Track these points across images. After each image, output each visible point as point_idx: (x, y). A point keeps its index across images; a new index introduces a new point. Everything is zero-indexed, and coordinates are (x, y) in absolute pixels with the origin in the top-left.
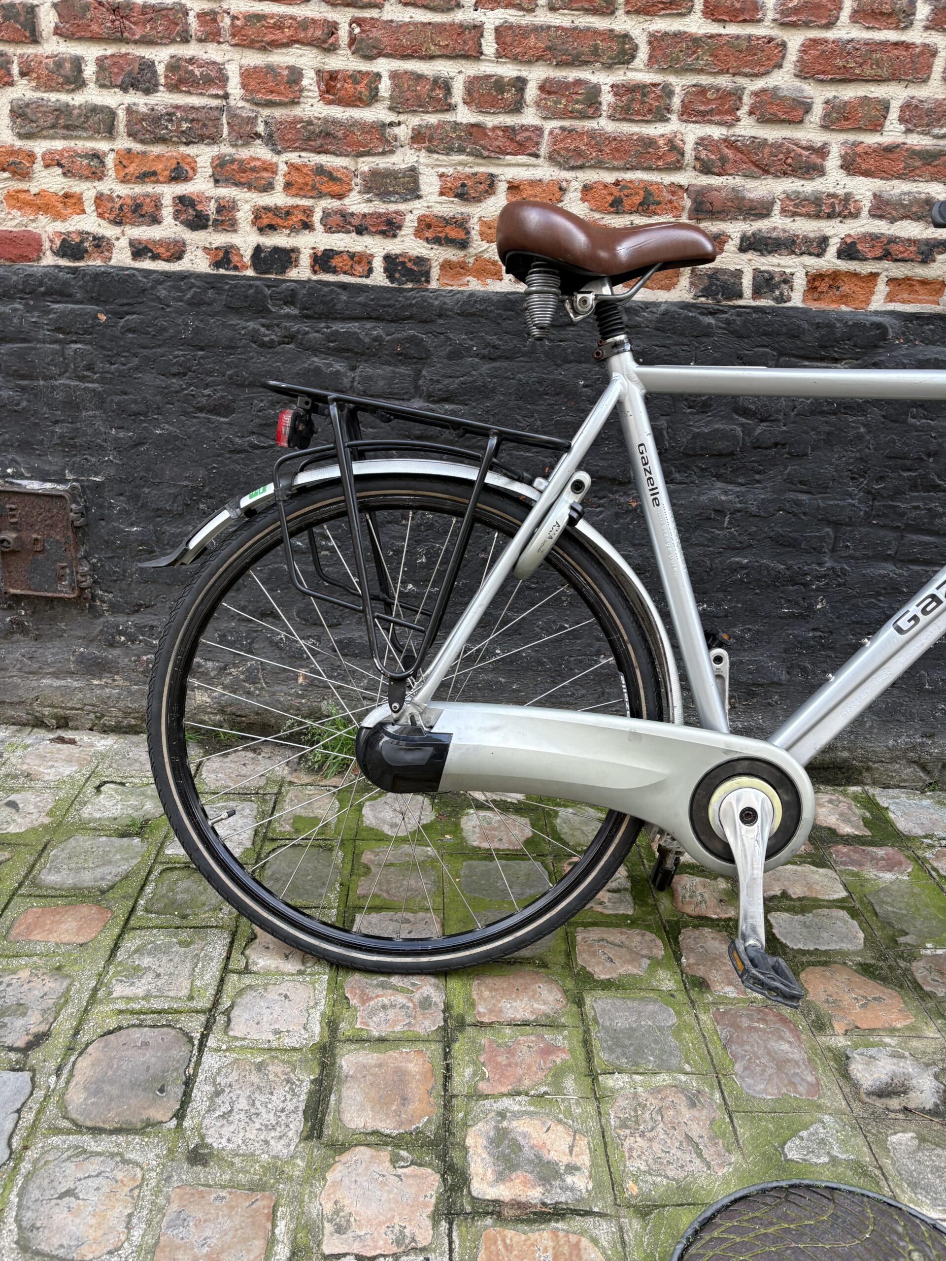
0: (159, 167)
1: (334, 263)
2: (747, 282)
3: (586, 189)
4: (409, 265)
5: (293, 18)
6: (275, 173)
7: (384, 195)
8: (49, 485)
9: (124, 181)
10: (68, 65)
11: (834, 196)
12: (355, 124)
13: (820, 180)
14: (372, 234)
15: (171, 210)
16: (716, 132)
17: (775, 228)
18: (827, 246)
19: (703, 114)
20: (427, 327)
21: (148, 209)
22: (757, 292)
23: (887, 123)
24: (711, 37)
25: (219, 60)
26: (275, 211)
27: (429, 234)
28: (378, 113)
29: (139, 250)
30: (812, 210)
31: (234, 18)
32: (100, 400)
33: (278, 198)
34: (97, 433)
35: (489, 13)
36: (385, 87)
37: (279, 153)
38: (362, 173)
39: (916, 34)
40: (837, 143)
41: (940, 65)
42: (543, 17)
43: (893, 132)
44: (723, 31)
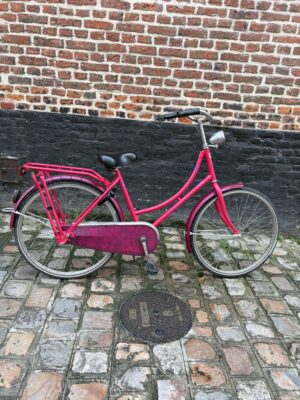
0: (40, 91)
1: (78, 111)
3: (131, 98)
4: (94, 112)
5: (69, 62)
6: (65, 92)
7: (88, 98)
8: (14, 157)
9: (33, 93)
10: (21, 69)
11: (183, 101)
12: (82, 83)
13: (180, 97)
14: (85, 105)
15: (43, 99)
16: (158, 87)
17: (171, 107)
19: (155, 84)
20: (98, 125)
21: (38, 99)
24: (156, 69)
25: (53, 69)
26: (65, 100)
27: (98, 106)
28: (87, 81)
29: (36, 108)
30: (178, 103)
31: (57, 61)
32: (26, 139)
33: (66, 98)
34: (25, 146)
35: (110, 63)
36: (88, 76)
37: (66, 88)
38: (84, 93)
39: (197, 69)
40: (183, 90)
41: (203, 75)
42: (121, 64)
43: (194, 88)
44: (158, 67)
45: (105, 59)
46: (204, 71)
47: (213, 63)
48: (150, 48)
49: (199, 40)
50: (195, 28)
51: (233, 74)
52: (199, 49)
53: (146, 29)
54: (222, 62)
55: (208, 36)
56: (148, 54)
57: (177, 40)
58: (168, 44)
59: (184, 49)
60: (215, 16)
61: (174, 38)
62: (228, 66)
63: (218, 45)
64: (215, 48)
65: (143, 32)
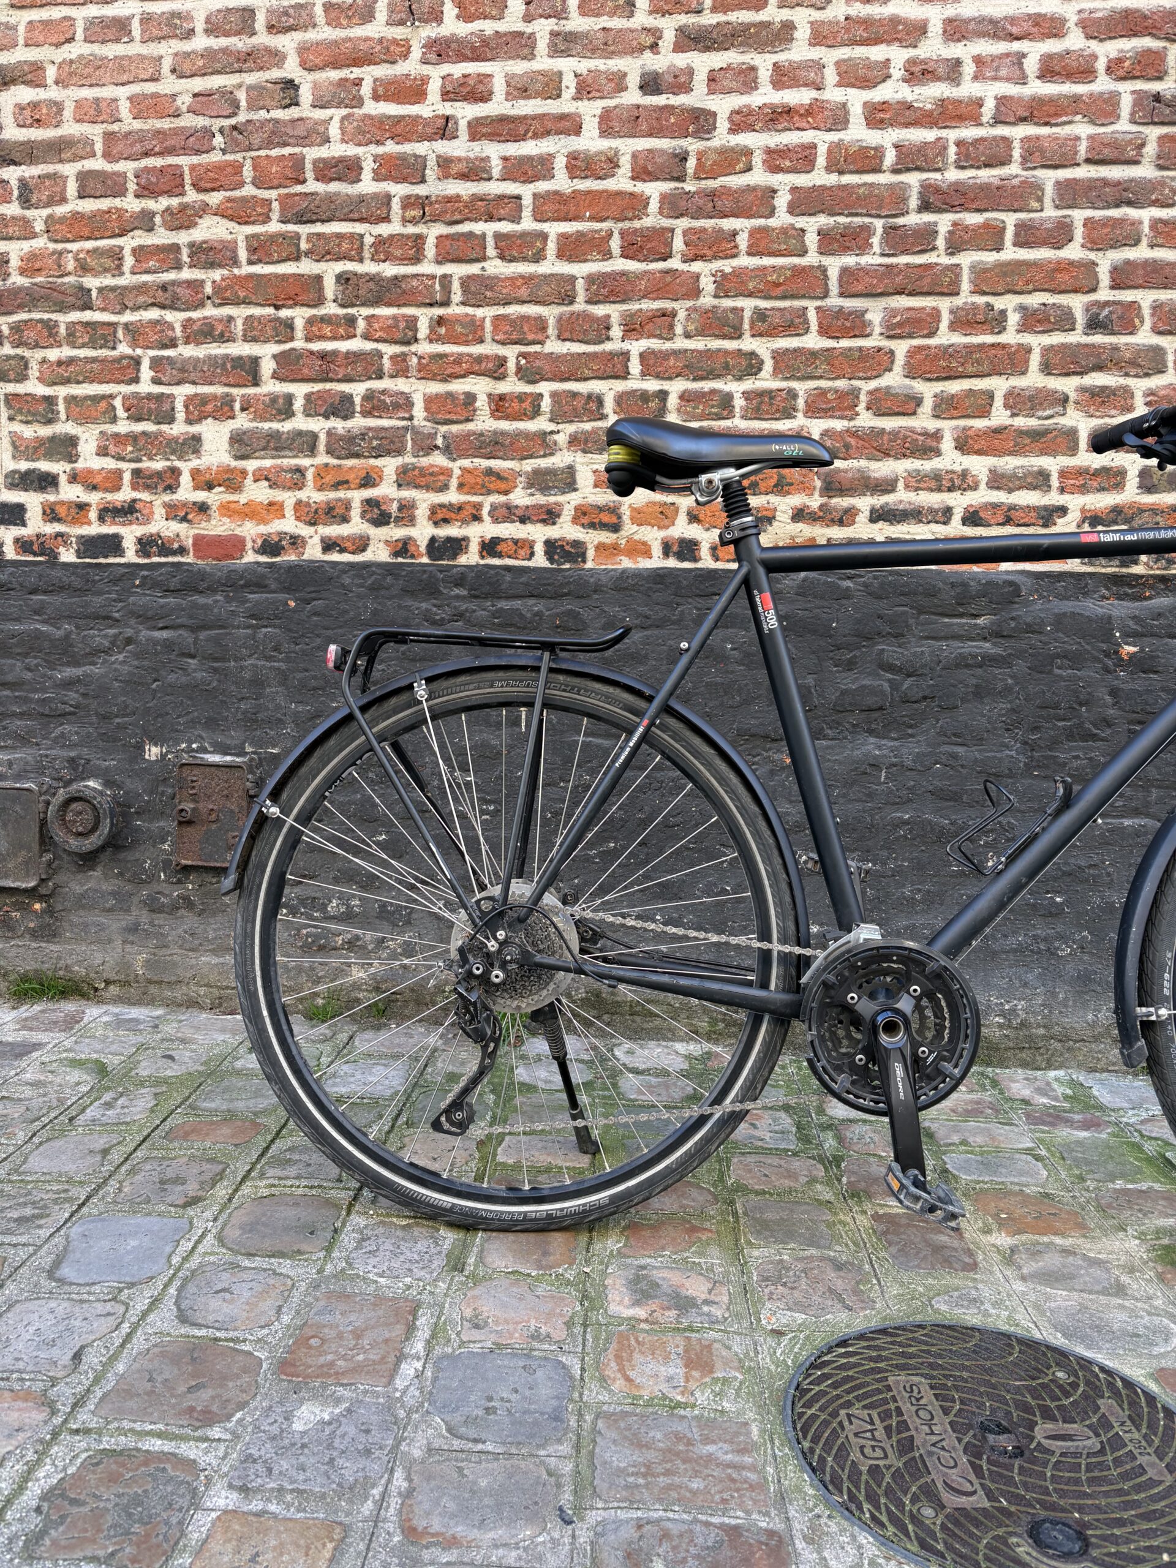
0: (351, 477)
1: (499, 548)
4: (567, 548)
5: (470, 355)
6: (451, 476)
7: (545, 490)
8: (229, 758)
9: (320, 489)
10: (281, 401)
11: (953, 472)
12: (519, 434)
13: (937, 459)
14: (533, 522)
15: (359, 510)
16: (838, 425)
17: (901, 501)
18: (951, 515)
19: (825, 411)
20: (584, 601)
21: (339, 511)
23: (994, 409)
24: (827, 350)
25: (407, 390)
26: (450, 507)
27: (585, 520)
28: (541, 424)
29: (329, 545)
30: (933, 484)
31: (421, 358)
32: (284, 678)
33: (452, 496)
34: (278, 707)
35: (634, 343)
36: (546, 404)
37: (454, 460)
38: (527, 473)
39: (1010, 337)
40: (948, 427)
41: (1035, 360)
42: (680, 343)
43: (1000, 416)
44: (837, 345)
45: (616, 332)
46: (1038, 342)
47: (1077, 303)
48: (799, 272)
49: (1011, 219)
50: (986, 175)
52: (1010, 253)
53: (782, 201)
54: (1117, 298)
55: (1048, 202)
56: (793, 297)
57: (914, 230)
58: (876, 248)
59: (945, 260)
60: (1070, 122)
61: (901, 221)
62: (1146, 312)
63: (1095, 234)
64: (1083, 246)
65: (772, 213)
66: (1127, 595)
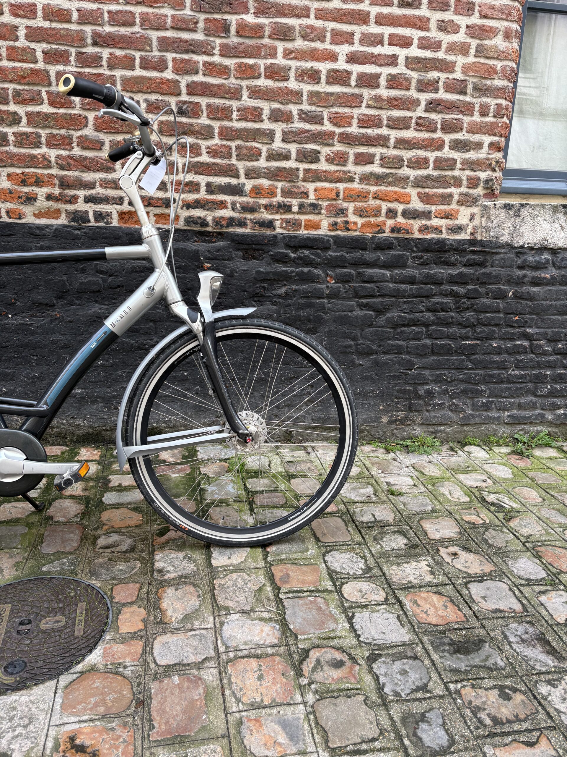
2: (91, 216)
3: (9, 176)
13: (114, 174)
16: (64, 153)
17: (98, 193)
18: (123, 200)
19: (56, 145)
22: (96, 220)
24: (53, 114)
30: (113, 186)
41: (155, 127)
44: (58, 112)
46: (155, 118)
47: (173, 101)
48: (34, 72)
49: (138, 55)
50: (124, 31)
51: (216, 125)
52: (139, 72)
53: (22, 33)
54: (190, 100)
55: (154, 47)
56: (34, 84)
57: (91, 55)
58: (73, 63)
59: (107, 73)
60: (163, 7)
61: (84, 50)
62: (204, 108)
63: (177, 66)
64: (172, 72)
65: (17, 39)
66: (205, 240)
